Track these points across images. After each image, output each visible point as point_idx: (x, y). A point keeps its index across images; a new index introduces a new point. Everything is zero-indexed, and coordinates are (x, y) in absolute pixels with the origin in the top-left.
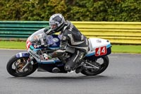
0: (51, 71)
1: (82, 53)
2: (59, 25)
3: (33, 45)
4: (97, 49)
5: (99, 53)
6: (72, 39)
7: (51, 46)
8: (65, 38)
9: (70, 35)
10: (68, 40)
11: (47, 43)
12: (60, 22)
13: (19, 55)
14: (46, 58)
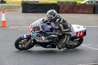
1: (69, 37)
3: (34, 31)
6: (62, 27)
8: (57, 27)
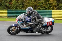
0: (27, 32)
1: (41, 24)
2: (31, 12)
3: (19, 21)
4: (48, 23)
5: (49, 24)
7: (27, 21)
8: (33, 18)
9: (35, 16)
10: (35, 19)
11: (25, 20)
12: (31, 11)
13: (13, 25)
14: (25, 26)
